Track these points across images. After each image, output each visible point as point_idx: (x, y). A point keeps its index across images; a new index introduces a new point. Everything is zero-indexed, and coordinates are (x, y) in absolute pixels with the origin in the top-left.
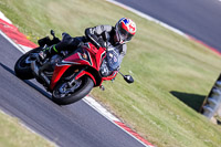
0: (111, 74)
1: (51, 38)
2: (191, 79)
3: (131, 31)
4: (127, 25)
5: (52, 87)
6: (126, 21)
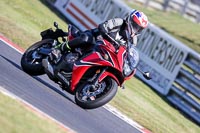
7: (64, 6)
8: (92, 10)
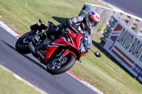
0: (87, 52)
1: (39, 24)
2: (65, 9)
3: (97, 20)
4: (94, 16)
5: (46, 61)
6: (93, 13)
7: (110, 48)
8: (130, 51)
